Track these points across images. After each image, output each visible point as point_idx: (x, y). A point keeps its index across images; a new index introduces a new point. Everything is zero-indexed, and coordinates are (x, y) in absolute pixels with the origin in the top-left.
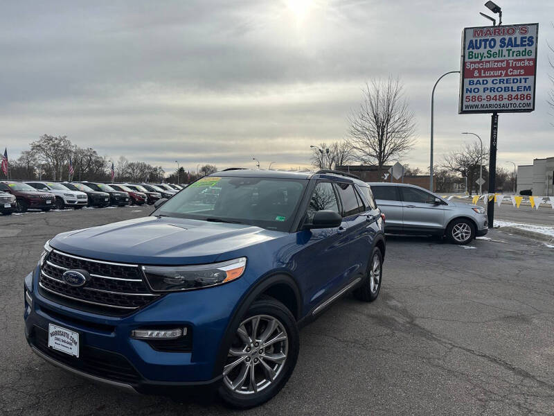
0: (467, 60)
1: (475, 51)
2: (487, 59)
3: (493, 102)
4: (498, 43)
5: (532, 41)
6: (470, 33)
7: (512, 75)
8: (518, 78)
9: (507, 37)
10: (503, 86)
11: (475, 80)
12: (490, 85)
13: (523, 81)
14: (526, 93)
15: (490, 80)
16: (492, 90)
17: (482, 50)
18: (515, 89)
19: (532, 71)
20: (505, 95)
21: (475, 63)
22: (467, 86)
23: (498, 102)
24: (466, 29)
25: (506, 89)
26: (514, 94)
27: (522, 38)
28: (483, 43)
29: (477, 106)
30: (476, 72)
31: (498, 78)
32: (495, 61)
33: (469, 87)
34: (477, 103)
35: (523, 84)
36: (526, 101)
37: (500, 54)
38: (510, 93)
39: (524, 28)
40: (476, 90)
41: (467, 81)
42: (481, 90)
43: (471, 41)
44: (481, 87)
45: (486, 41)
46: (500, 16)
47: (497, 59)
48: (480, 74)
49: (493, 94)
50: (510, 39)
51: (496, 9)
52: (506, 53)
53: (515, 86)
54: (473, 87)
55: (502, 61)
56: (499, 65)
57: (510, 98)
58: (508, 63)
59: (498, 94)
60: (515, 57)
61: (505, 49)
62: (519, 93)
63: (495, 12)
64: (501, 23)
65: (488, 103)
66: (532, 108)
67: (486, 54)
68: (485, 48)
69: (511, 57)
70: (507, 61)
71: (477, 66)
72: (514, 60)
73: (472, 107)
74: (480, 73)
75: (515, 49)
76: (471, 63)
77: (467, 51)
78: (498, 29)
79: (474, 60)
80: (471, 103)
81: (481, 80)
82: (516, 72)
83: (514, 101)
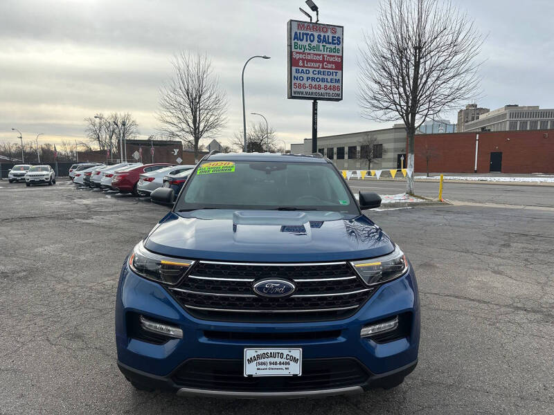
0: (293, 50)
1: (299, 42)
2: (308, 51)
3: (314, 90)
4: (316, 39)
5: (339, 41)
6: (295, 25)
7: (327, 68)
8: (331, 71)
9: (322, 34)
10: (321, 77)
11: (301, 69)
12: (311, 75)
13: (334, 74)
14: (336, 85)
15: (311, 70)
16: (313, 79)
17: (304, 43)
18: (329, 80)
19: (339, 66)
20: (323, 85)
21: (300, 53)
22: (294, 74)
23: (318, 91)
24: (291, 21)
25: (323, 80)
26: (329, 85)
27: (333, 37)
28: (305, 36)
29: (302, 93)
30: (301, 62)
31: (317, 70)
32: (314, 54)
33: (296, 75)
34: (302, 90)
35: (334, 77)
36: (336, 92)
37: (317, 48)
38: (325, 83)
39: (334, 28)
40: (301, 78)
41: (294, 69)
42: (305, 79)
43: (296, 33)
44: (305, 76)
45: (307, 34)
46: (317, 14)
47: (316, 52)
48: (304, 64)
49: (314, 83)
50: (325, 36)
51: (315, 8)
52: (321, 48)
53: (329, 78)
54: (299, 75)
55: (319, 55)
56: (318, 58)
57: (325, 87)
58: (324, 57)
59: (317, 84)
60: (328, 53)
61: (321, 44)
62: (332, 84)
63: (313, 10)
64: (318, 21)
65: (311, 91)
66: (341, 97)
67: (307, 47)
68: (307, 41)
69: (325, 53)
70: (323, 55)
71: (301, 56)
72: (328, 56)
73: (299, 93)
74: (303, 62)
75: (328, 46)
76: (297, 53)
77: (293, 42)
78: (316, 26)
79: (298, 50)
80: (298, 90)
81: (305, 69)
82: (329, 66)
83: (328, 91)
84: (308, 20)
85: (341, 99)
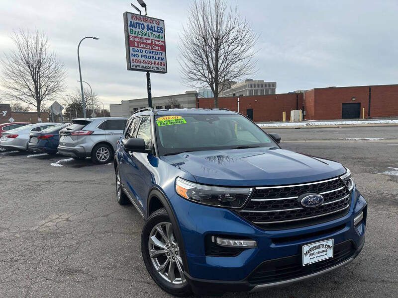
0: (130, 34)
1: (134, 29)
2: (141, 36)
3: (146, 65)
4: (146, 27)
5: (162, 30)
6: (129, 17)
7: (155, 49)
8: (158, 52)
9: (150, 25)
10: (151, 55)
11: (136, 49)
12: (144, 54)
13: (160, 54)
14: (162, 62)
15: (144, 50)
16: (146, 57)
17: (137, 30)
18: (157, 58)
19: (163, 48)
20: (153, 61)
21: (135, 37)
22: (131, 52)
23: (150, 65)
24: (127, 12)
25: (153, 58)
26: (157, 61)
27: (157, 27)
28: (138, 25)
29: (139, 66)
30: (136, 43)
31: (148, 50)
32: (146, 39)
33: (133, 53)
34: (138, 64)
35: (160, 56)
36: (162, 67)
37: (147, 34)
38: (155, 60)
39: (158, 21)
40: (137, 56)
41: (131, 48)
42: (140, 56)
43: (131, 22)
44: (140, 54)
45: (139, 24)
46: (146, 10)
47: (146, 37)
48: (138, 45)
49: (146, 60)
50: (152, 26)
51: (144, 5)
52: (150, 35)
53: (157, 56)
54: (135, 53)
55: (149, 39)
56: (148, 42)
57: (155, 62)
58: (152, 42)
59: (149, 60)
60: (155, 39)
61: (149, 32)
62: (160, 61)
63: (143, 7)
64: (146, 14)
65: (145, 65)
66: (166, 71)
67: (140, 33)
68: (139, 28)
69: (153, 38)
70: (152, 40)
71: (136, 39)
72: (155, 40)
73: (136, 66)
74: (138, 44)
75: (154, 33)
76: (133, 37)
77: (129, 28)
78: (145, 18)
79: (133, 35)
80: (135, 64)
81: (139, 49)
82: (156, 48)
83: (157, 66)
84: (138, 13)
85: (167, 72)
